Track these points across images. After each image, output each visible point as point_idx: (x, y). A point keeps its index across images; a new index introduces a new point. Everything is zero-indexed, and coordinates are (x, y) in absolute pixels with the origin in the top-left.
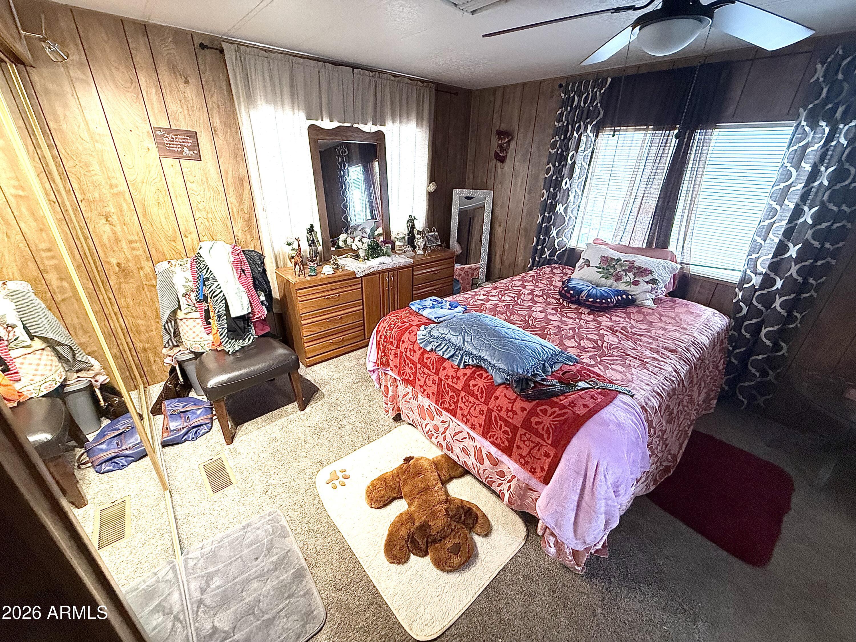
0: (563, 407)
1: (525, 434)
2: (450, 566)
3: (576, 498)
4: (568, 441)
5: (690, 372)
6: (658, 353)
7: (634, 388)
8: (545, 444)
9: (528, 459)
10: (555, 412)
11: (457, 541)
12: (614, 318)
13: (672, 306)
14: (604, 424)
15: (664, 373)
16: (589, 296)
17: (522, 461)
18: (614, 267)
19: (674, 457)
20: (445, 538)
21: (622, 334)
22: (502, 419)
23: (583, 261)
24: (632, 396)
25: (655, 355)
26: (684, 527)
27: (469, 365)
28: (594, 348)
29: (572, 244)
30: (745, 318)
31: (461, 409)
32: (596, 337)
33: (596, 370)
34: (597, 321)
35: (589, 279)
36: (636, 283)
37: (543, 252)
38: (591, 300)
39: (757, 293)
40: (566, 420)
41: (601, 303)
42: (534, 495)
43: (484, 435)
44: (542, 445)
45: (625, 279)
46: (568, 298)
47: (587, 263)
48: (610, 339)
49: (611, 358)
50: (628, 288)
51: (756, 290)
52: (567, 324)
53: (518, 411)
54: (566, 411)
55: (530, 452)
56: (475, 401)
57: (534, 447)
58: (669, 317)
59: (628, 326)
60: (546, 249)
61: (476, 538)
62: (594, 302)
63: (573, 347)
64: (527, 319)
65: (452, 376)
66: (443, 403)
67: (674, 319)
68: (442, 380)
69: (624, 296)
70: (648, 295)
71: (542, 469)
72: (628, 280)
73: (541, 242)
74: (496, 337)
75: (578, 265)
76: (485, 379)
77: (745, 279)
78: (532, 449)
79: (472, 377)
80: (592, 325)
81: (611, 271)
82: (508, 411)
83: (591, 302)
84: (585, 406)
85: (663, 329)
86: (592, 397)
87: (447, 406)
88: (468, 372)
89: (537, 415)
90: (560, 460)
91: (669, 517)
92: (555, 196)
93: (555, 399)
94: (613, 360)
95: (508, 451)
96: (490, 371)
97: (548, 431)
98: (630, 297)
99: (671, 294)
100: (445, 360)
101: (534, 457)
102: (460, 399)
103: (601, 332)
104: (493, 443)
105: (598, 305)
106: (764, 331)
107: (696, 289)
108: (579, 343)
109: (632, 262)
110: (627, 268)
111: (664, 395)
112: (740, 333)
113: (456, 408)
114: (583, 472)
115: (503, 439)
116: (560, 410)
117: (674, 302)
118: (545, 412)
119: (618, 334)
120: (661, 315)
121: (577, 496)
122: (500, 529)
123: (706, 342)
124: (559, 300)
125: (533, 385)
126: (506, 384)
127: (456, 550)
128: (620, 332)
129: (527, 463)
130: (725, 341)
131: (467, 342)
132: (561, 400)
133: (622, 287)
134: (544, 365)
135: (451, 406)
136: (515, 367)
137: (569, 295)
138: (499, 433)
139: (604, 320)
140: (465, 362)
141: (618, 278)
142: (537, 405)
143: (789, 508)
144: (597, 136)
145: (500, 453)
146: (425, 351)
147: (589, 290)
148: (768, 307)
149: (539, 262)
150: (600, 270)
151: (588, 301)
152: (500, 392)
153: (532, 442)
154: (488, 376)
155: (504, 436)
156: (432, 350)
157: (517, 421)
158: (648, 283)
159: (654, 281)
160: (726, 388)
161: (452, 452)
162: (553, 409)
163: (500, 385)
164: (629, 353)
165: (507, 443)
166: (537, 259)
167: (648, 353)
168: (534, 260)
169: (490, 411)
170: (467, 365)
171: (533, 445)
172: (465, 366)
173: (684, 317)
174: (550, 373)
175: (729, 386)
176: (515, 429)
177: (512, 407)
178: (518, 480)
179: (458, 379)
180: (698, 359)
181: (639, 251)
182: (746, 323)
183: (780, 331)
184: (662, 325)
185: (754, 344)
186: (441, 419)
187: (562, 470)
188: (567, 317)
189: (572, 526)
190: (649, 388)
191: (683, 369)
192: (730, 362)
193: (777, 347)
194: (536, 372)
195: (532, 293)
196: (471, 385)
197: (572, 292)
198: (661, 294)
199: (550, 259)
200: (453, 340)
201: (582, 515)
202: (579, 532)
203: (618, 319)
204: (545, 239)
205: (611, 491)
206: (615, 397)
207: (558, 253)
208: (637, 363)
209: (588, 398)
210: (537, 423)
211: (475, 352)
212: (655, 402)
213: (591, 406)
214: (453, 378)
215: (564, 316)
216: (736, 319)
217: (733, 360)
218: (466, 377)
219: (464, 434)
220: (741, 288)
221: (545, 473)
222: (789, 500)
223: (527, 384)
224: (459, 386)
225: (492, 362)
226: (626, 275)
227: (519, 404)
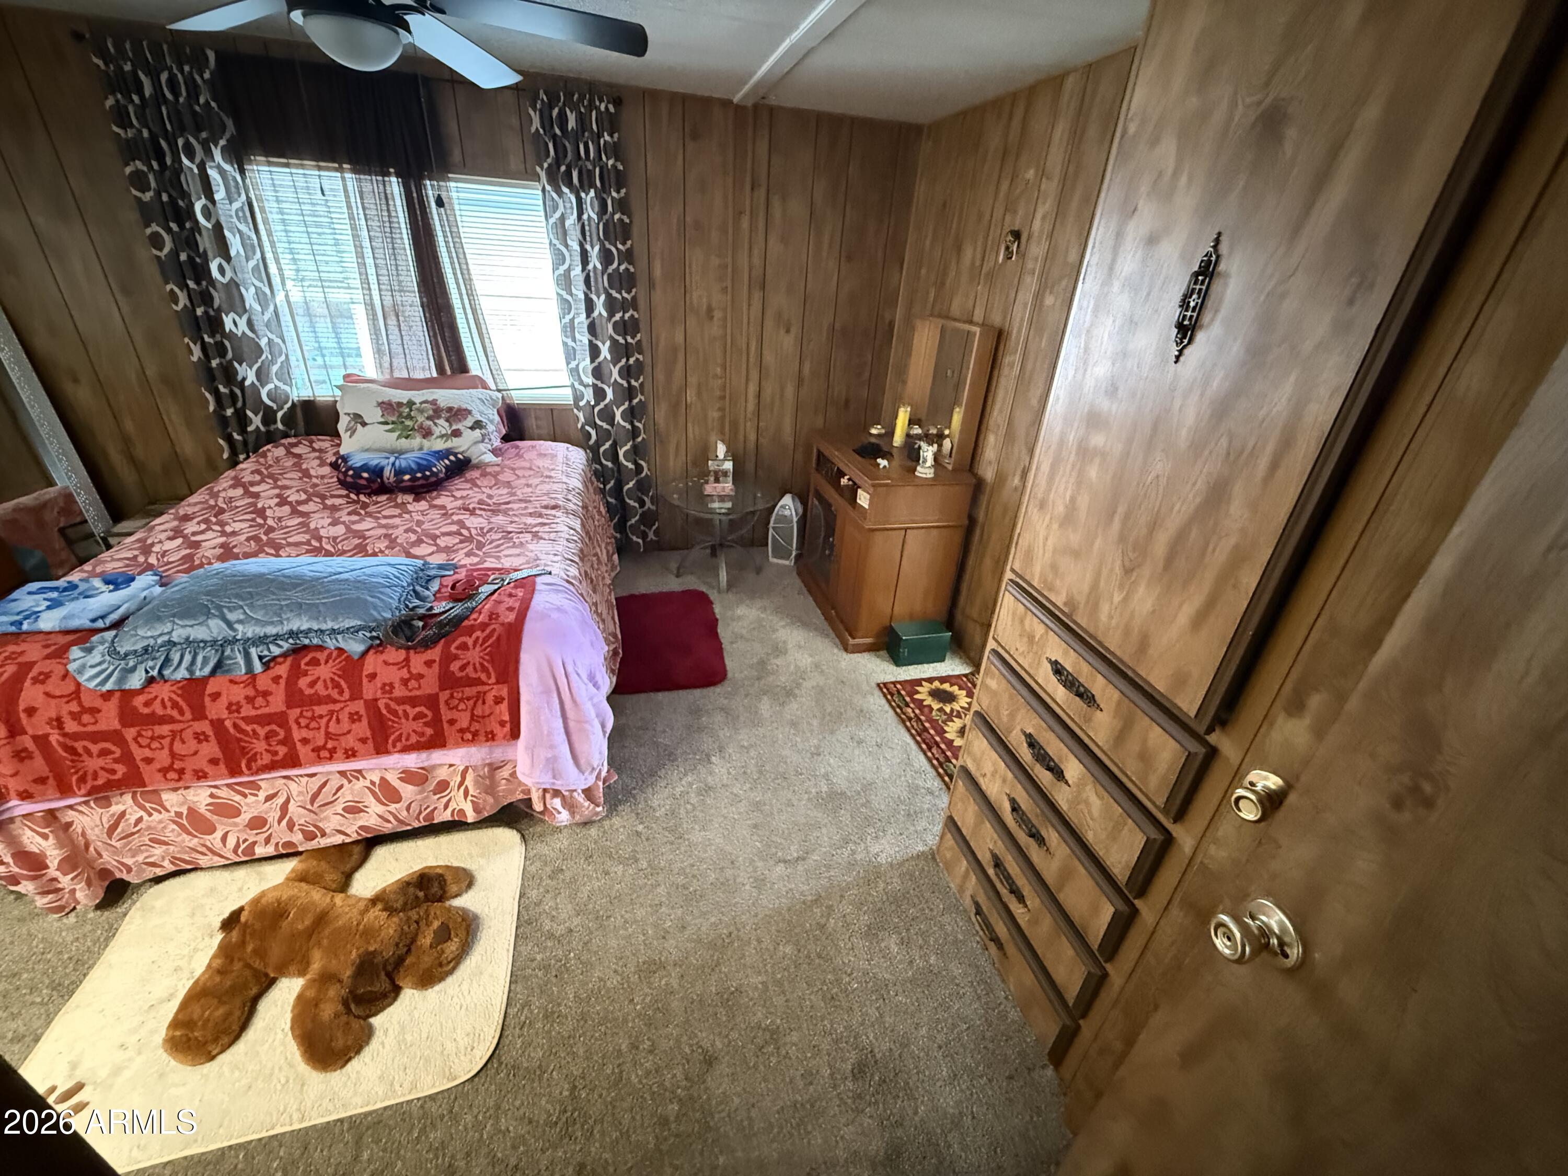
0: (484, 626)
1: (452, 696)
2: (450, 962)
3: (559, 723)
4: (517, 661)
5: (583, 525)
6: (541, 516)
7: (546, 565)
8: (487, 688)
9: (475, 726)
10: (478, 638)
11: (436, 924)
12: (458, 494)
13: (517, 455)
14: (544, 616)
15: (562, 535)
16: (399, 472)
17: (469, 736)
18: (409, 417)
19: (615, 636)
20: (414, 940)
21: (484, 510)
22: (401, 701)
23: (347, 419)
24: (550, 573)
25: (540, 520)
26: (661, 696)
27: (274, 658)
28: (461, 542)
29: (299, 391)
30: (598, 444)
31: (305, 741)
32: (454, 528)
33: (486, 565)
34: (435, 506)
35: (377, 445)
36: (457, 433)
37: (243, 421)
38: (407, 477)
39: (596, 410)
40: (498, 639)
41: (425, 477)
42: (505, 773)
43: (381, 749)
44: (485, 693)
45: (437, 431)
46: (365, 487)
47: (358, 419)
48: (473, 522)
49: (494, 544)
50: (449, 444)
51: (593, 407)
52: (397, 527)
53: (423, 670)
54: (492, 627)
55: (473, 715)
56: (331, 707)
57: (475, 704)
58: (523, 468)
59: (484, 497)
60: (249, 413)
61: (457, 902)
62: (414, 479)
63: (432, 553)
64: (317, 544)
65: (247, 698)
66: (253, 759)
67: (530, 469)
68: (221, 722)
69: (452, 458)
70: (482, 447)
71: (502, 724)
72: (444, 432)
73: (226, 401)
74: (301, 585)
75: (341, 427)
76: (327, 662)
77: (578, 397)
78: (473, 710)
79: (296, 673)
80: (435, 514)
81: (408, 423)
82: (405, 682)
83: (409, 480)
84: (511, 609)
85: (528, 486)
86: (510, 595)
87: (266, 759)
88: (282, 670)
89: (456, 657)
90: (518, 693)
91: (643, 696)
92: (207, 299)
93: (466, 623)
94: (498, 546)
95: (437, 742)
96: (331, 643)
97: (484, 669)
98: (460, 456)
99: (506, 439)
100: (204, 680)
101: (484, 717)
102: (294, 727)
103: (455, 518)
104: (406, 750)
105: (421, 482)
106: (621, 453)
107: (531, 423)
108: (436, 545)
109: (434, 402)
110: (431, 412)
111: (577, 559)
112: (601, 464)
113: (293, 748)
114: (554, 688)
115: (419, 730)
116: (483, 631)
117: (517, 447)
118: (464, 647)
119: (478, 512)
120: (513, 469)
121: (561, 721)
122: (482, 861)
123: (580, 486)
124: (347, 496)
125: (421, 624)
126: (377, 646)
127: (444, 934)
128: (481, 509)
129: (475, 734)
130: (593, 478)
131: (240, 622)
132: (475, 620)
133: (440, 445)
134: (414, 591)
135: (276, 753)
136: (375, 613)
137: (363, 482)
138: (408, 726)
139: (443, 500)
140: (261, 658)
141: (427, 433)
142: (447, 646)
143: (717, 620)
144: (242, 172)
145: (424, 755)
146: (128, 695)
147: (393, 464)
148: (612, 425)
149: (245, 443)
150: (390, 427)
151: (403, 481)
152: (372, 663)
153: (468, 699)
154: (329, 656)
155: (418, 726)
156: (151, 681)
157: (430, 685)
158: (472, 428)
159: (478, 425)
160: (618, 535)
161: (324, 834)
162: (474, 636)
163: (366, 652)
164: (510, 529)
165: (429, 731)
166: (236, 436)
167: (530, 521)
168: (229, 439)
169: (372, 705)
170: (269, 661)
171: (471, 702)
172: (267, 666)
173: (540, 463)
174: (432, 598)
175: (620, 533)
176: (432, 702)
177: (409, 672)
178: (475, 769)
179: (266, 694)
180: (583, 507)
181: (428, 383)
182: (602, 449)
183: (635, 448)
184: (523, 481)
185: (619, 471)
186: (262, 795)
187: (529, 703)
188: (385, 517)
189: (571, 761)
190: (559, 558)
191: (577, 524)
192: (608, 502)
193: (639, 469)
194: (411, 606)
195: (283, 501)
196: (304, 687)
197: (365, 475)
198: (497, 443)
199: (268, 432)
200: (199, 633)
201: (574, 738)
202: (582, 761)
203: (465, 493)
204: (232, 392)
205: (590, 685)
206: (534, 583)
207: (280, 415)
208: (528, 537)
209: (507, 599)
210: (463, 668)
211: (271, 630)
212: (574, 571)
213: (517, 605)
214: (250, 700)
215: (378, 518)
216: (591, 448)
217: (610, 500)
218: (283, 682)
219: (336, 781)
220: (579, 408)
221: (508, 725)
222: (714, 614)
223: (411, 626)
224: (277, 703)
225: (324, 627)
226: (435, 424)
227: (417, 662)
